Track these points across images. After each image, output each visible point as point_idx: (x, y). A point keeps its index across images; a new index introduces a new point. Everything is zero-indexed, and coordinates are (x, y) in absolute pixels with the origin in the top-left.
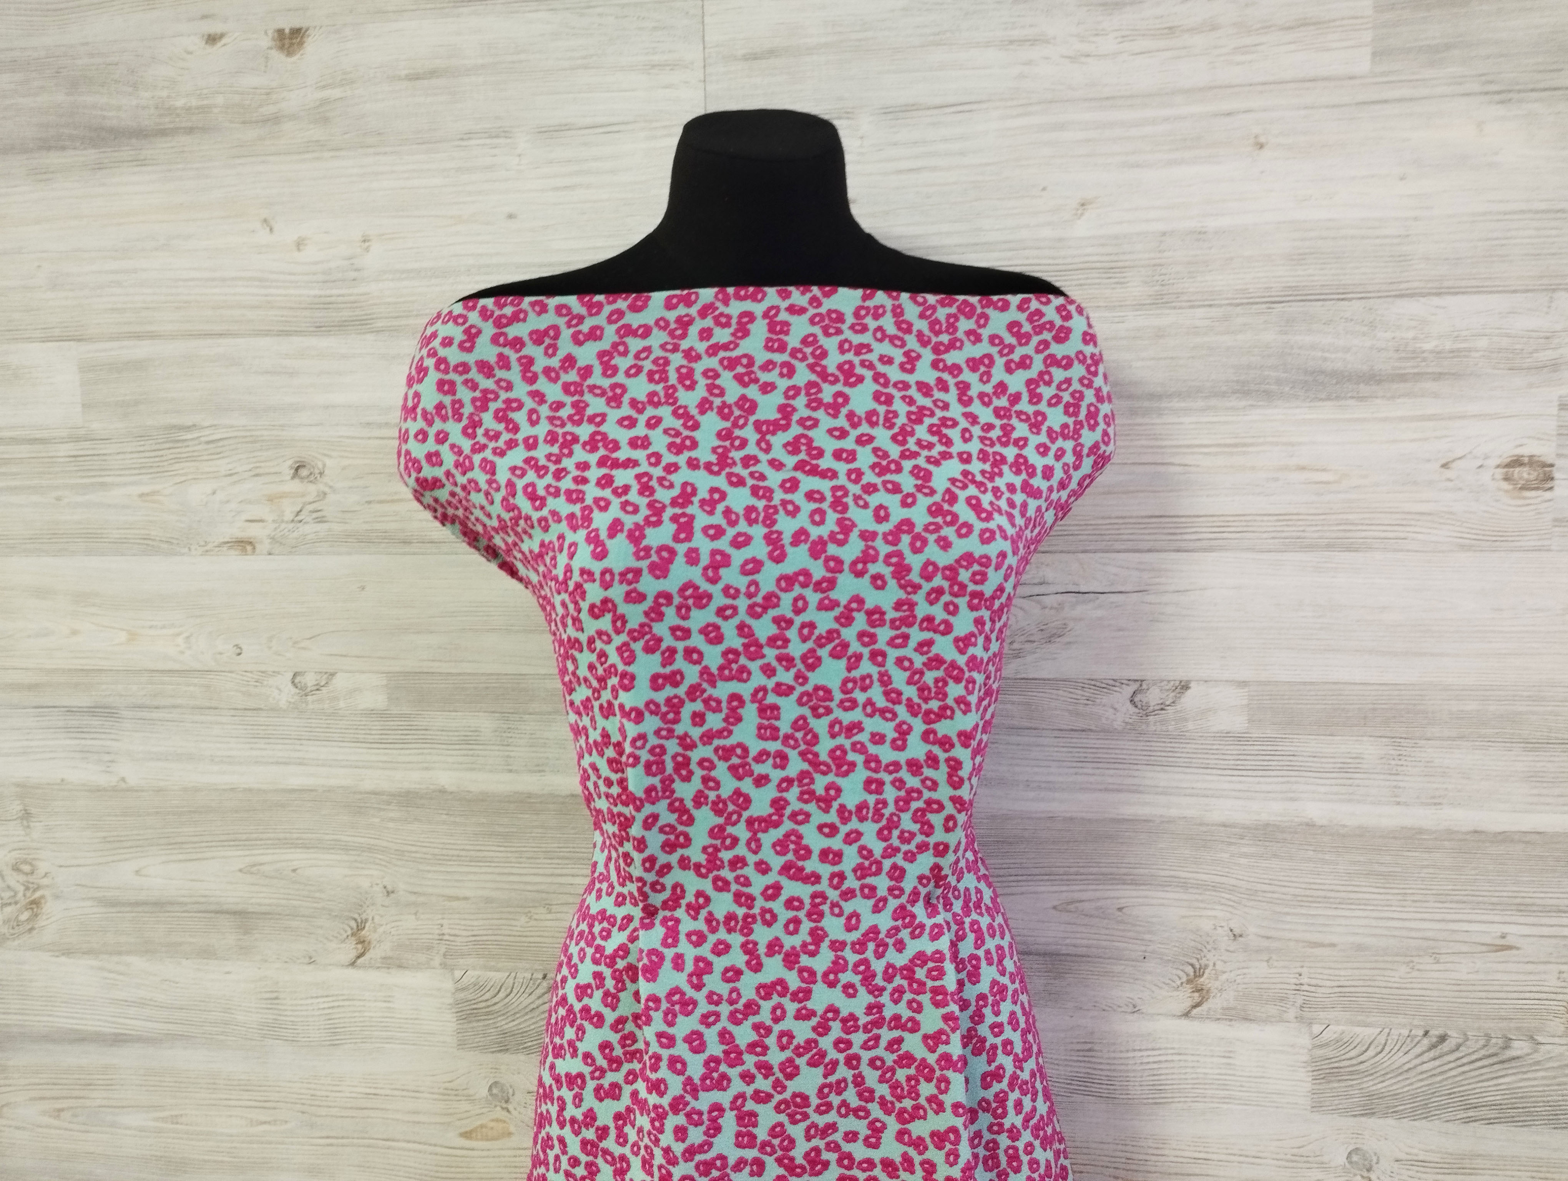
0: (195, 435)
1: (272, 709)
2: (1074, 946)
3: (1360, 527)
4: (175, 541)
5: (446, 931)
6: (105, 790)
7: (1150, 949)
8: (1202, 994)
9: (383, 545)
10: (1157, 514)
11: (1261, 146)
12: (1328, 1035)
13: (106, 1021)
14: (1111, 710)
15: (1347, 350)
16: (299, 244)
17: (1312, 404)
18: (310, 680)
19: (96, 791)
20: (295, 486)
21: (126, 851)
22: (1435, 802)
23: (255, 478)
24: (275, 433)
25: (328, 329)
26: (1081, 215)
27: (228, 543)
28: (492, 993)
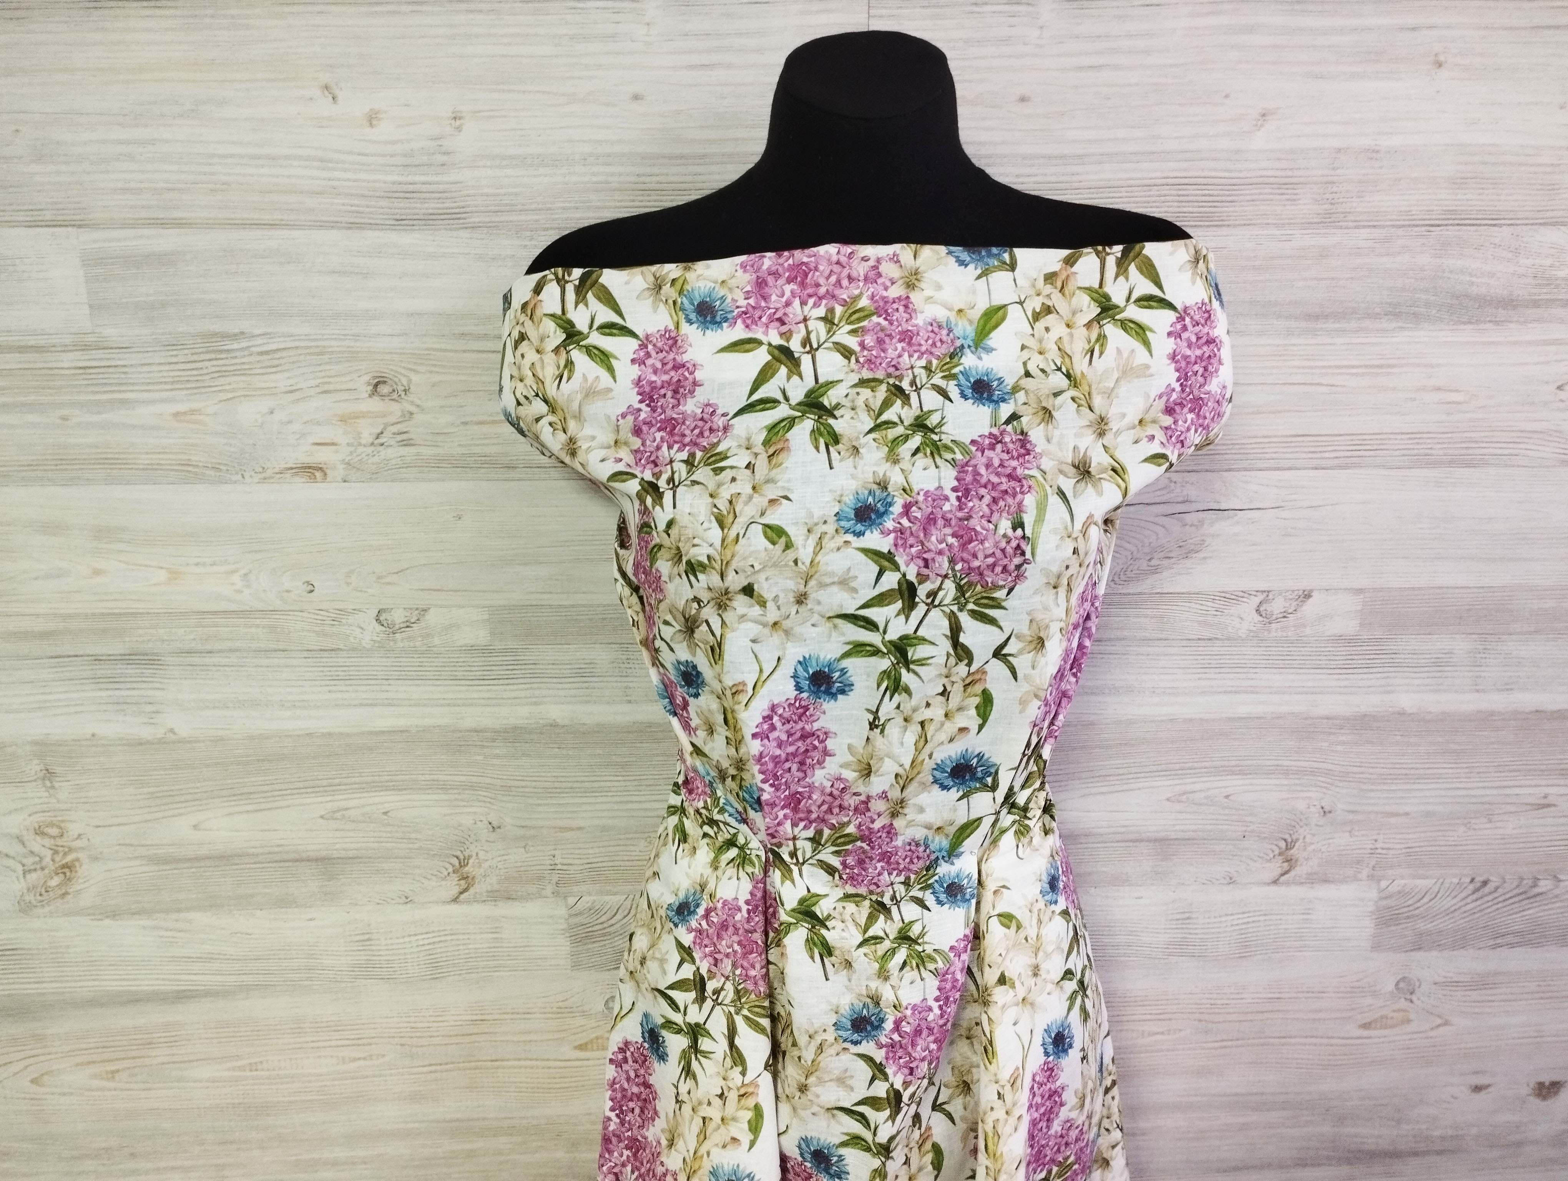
0: (244, 344)
1: (354, 649)
2: (1183, 831)
3: (1480, 445)
4: (222, 467)
6: (148, 743)
7: (1249, 829)
8: (1291, 863)
9: (483, 470)
10: (1301, 433)
11: (1440, 65)
12: (1394, 888)
13: (163, 979)
14: (1238, 620)
15: (1491, 275)
16: (372, 119)
18: (398, 617)
19: (138, 744)
20: (375, 405)
21: (179, 805)
22: (1508, 688)
23: (324, 395)
24: (347, 343)
25: (411, 222)
26: (1262, 126)
27: (292, 468)
28: (608, 915)
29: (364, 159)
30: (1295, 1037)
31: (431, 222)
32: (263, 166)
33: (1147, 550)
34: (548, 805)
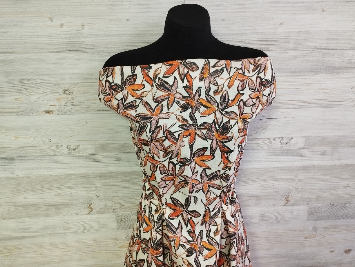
0: (32, 82)
1: (62, 155)
3: (333, 102)
4: (27, 112)
5: (114, 204)
6: (12, 178)
7: (278, 193)
8: (288, 201)
9: (92, 111)
10: (290, 100)
11: (324, 11)
12: (312, 206)
13: (18, 234)
14: (276, 144)
15: (336, 62)
16: (62, 26)
17: (327, 74)
18: (72, 147)
19: (9, 179)
20: (65, 96)
21: (20, 193)
22: (339, 159)
23: (52, 94)
24: (57, 81)
25: (72, 51)
26: (281, 26)
27: (45, 112)
28: (126, 217)
29: (60, 36)
30: (289, 241)
31: (77, 51)
32: (35, 38)
33: (254, 128)
34: (110, 191)
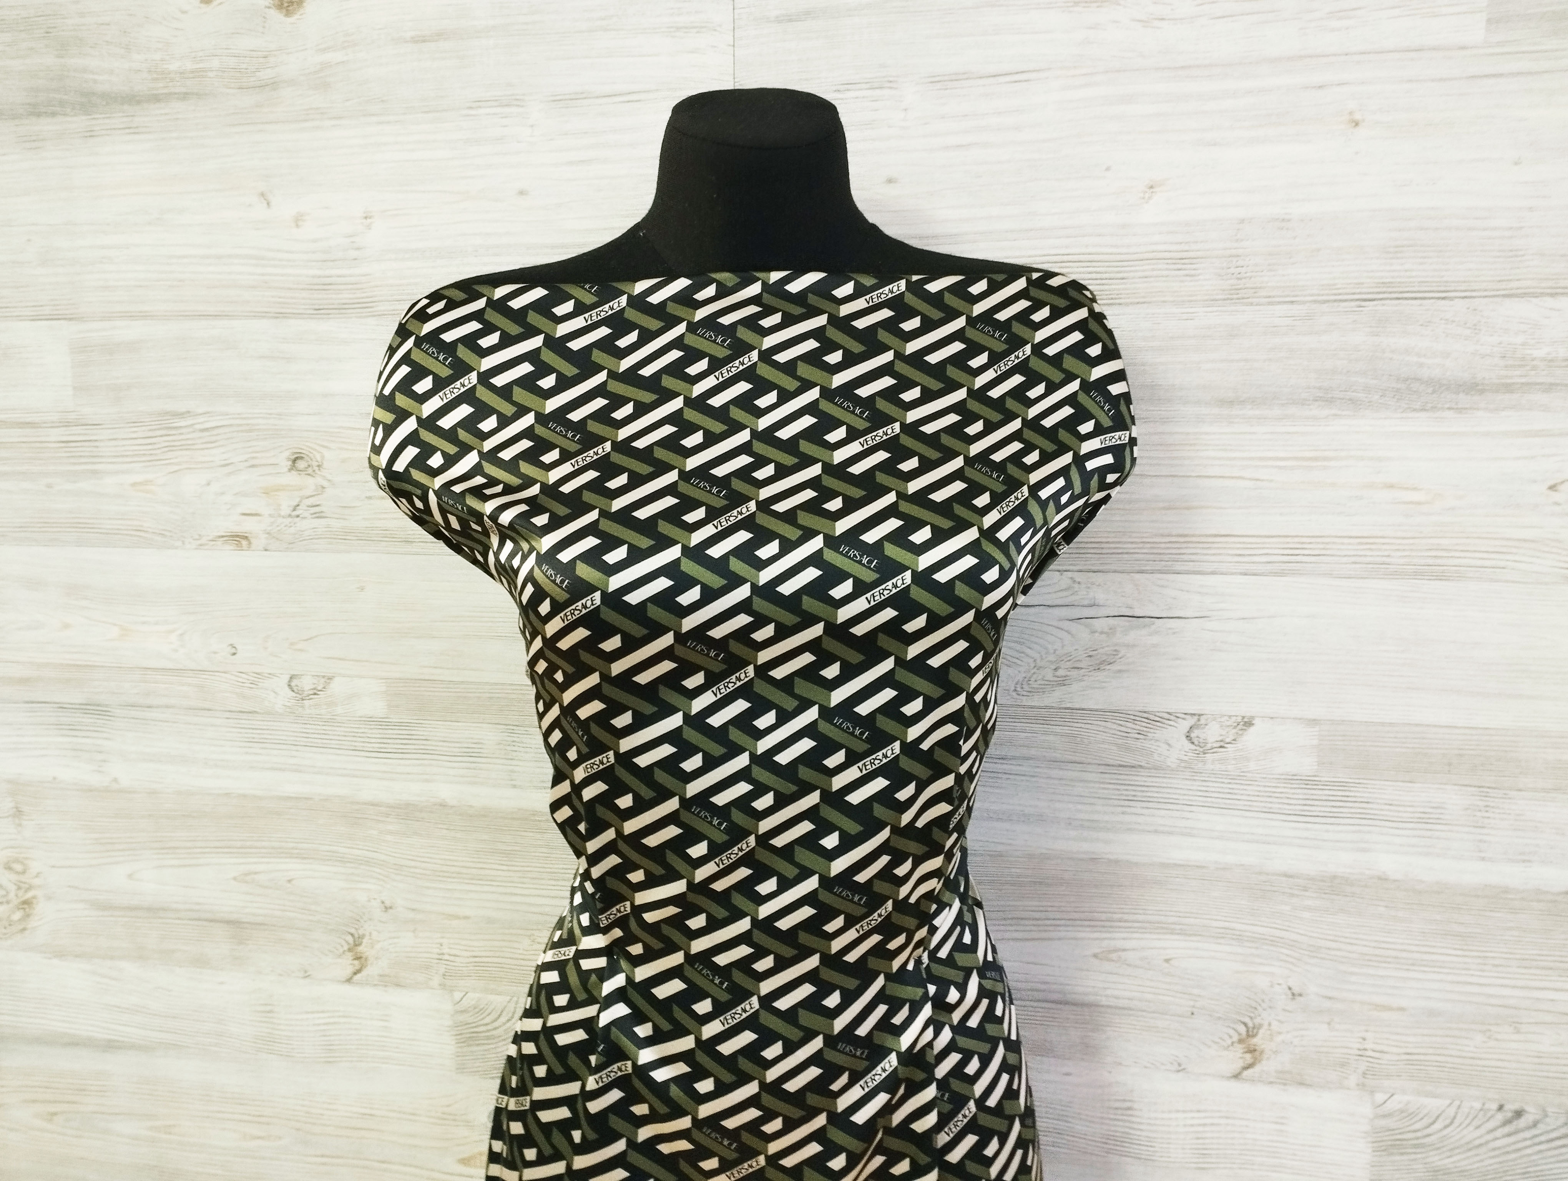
1: (268, 713)
2: (1117, 998)
3: (1453, 554)
4: (168, 534)
5: (446, 951)
6: (97, 790)
7: (1198, 1004)
8: (1254, 1055)
9: (383, 544)
11: (1357, 124)
12: (1391, 1105)
13: (96, 1026)
14: (1165, 746)
15: (1446, 355)
16: (298, 220)
17: (1404, 415)
18: (306, 683)
19: (88, 790)
20: (293, 479)
21: (117, 853)
22: (1525, 859)
23: (251, 469)
24: (271, 422)
25: (327, 312)
26: (1150, 198)
27: (223, 537)
28: (494, 1015)
29: (292, 256)
31: (344, 311)
32: (211, 265)
33: (1052, 658)
34: (436, 888)
